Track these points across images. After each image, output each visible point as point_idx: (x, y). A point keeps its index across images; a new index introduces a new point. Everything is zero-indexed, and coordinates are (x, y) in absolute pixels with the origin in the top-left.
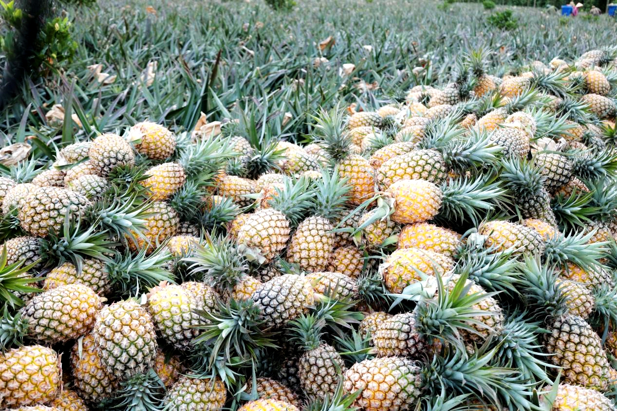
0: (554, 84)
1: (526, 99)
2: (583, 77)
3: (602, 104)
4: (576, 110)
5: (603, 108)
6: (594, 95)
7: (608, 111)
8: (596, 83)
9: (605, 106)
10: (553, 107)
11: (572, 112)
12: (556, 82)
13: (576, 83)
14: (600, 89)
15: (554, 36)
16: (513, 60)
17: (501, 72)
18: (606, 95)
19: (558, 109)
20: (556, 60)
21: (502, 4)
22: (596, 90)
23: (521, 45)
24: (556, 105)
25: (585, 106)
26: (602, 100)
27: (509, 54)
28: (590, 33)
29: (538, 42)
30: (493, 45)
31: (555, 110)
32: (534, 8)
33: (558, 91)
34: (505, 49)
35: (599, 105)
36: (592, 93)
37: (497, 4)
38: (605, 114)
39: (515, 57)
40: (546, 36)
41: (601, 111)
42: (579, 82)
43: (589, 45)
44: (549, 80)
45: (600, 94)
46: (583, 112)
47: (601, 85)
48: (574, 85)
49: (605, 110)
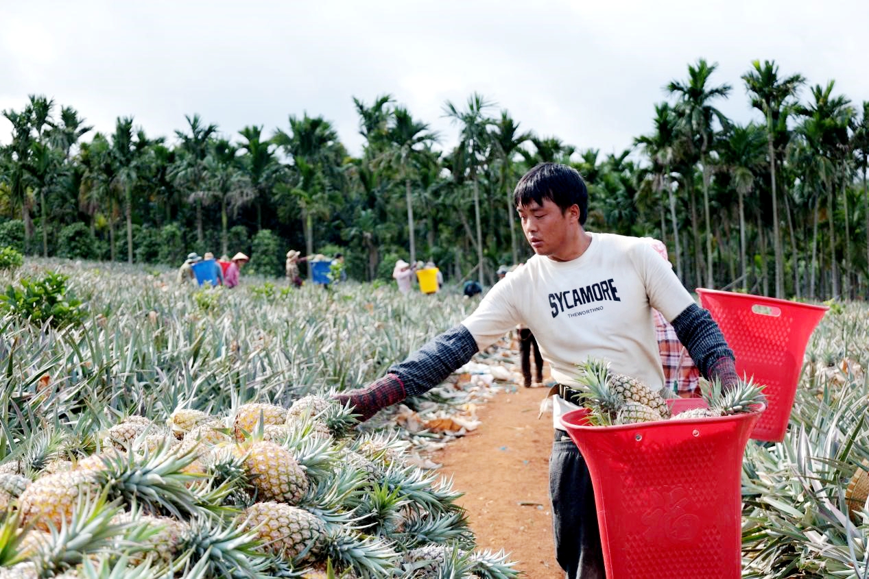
0: (159, 486)
1: (85, 536)
2: (239, 460)
3: (295, 527)
4: (225, 552)
5: (298, 538)
6: (272, 504)
7: (309, 543)
8: (272, 472)
9: (300, 531)
10: (162, 548)
11: (212, 557)
12: (163, 481)
13: (222, 475)
14: (285, 487)
15: (182, 342)
16: (75, 411)
17: (38, 452)
18: (301, 503)
19: (177, 553)
20: (183, 410)
21: (41, 255)
22: (276, 490)
23: (96, 370)
24: (171, 543)
25: (246, 539)
26: (293, 517)
27: (64, 396)
28: (272, 332)
29: (140, 360)
30: (17, 373)
31: (170, 557)
32: (129, 266)
33: (175, 503)
34: (54, 382)
35: (286, 531)
36: (267, 499)
37: (29, 253)
38: (304, 554)
39: (80, 406)
40: (161, 342)
41: (293, 547)
42: (228, 473)
43: (270, 364)
44: (149, 477)
45: (286, 500)
46: (241, 556)
47: (284, 478)
48: (217, 483)
49: (303, 541)
